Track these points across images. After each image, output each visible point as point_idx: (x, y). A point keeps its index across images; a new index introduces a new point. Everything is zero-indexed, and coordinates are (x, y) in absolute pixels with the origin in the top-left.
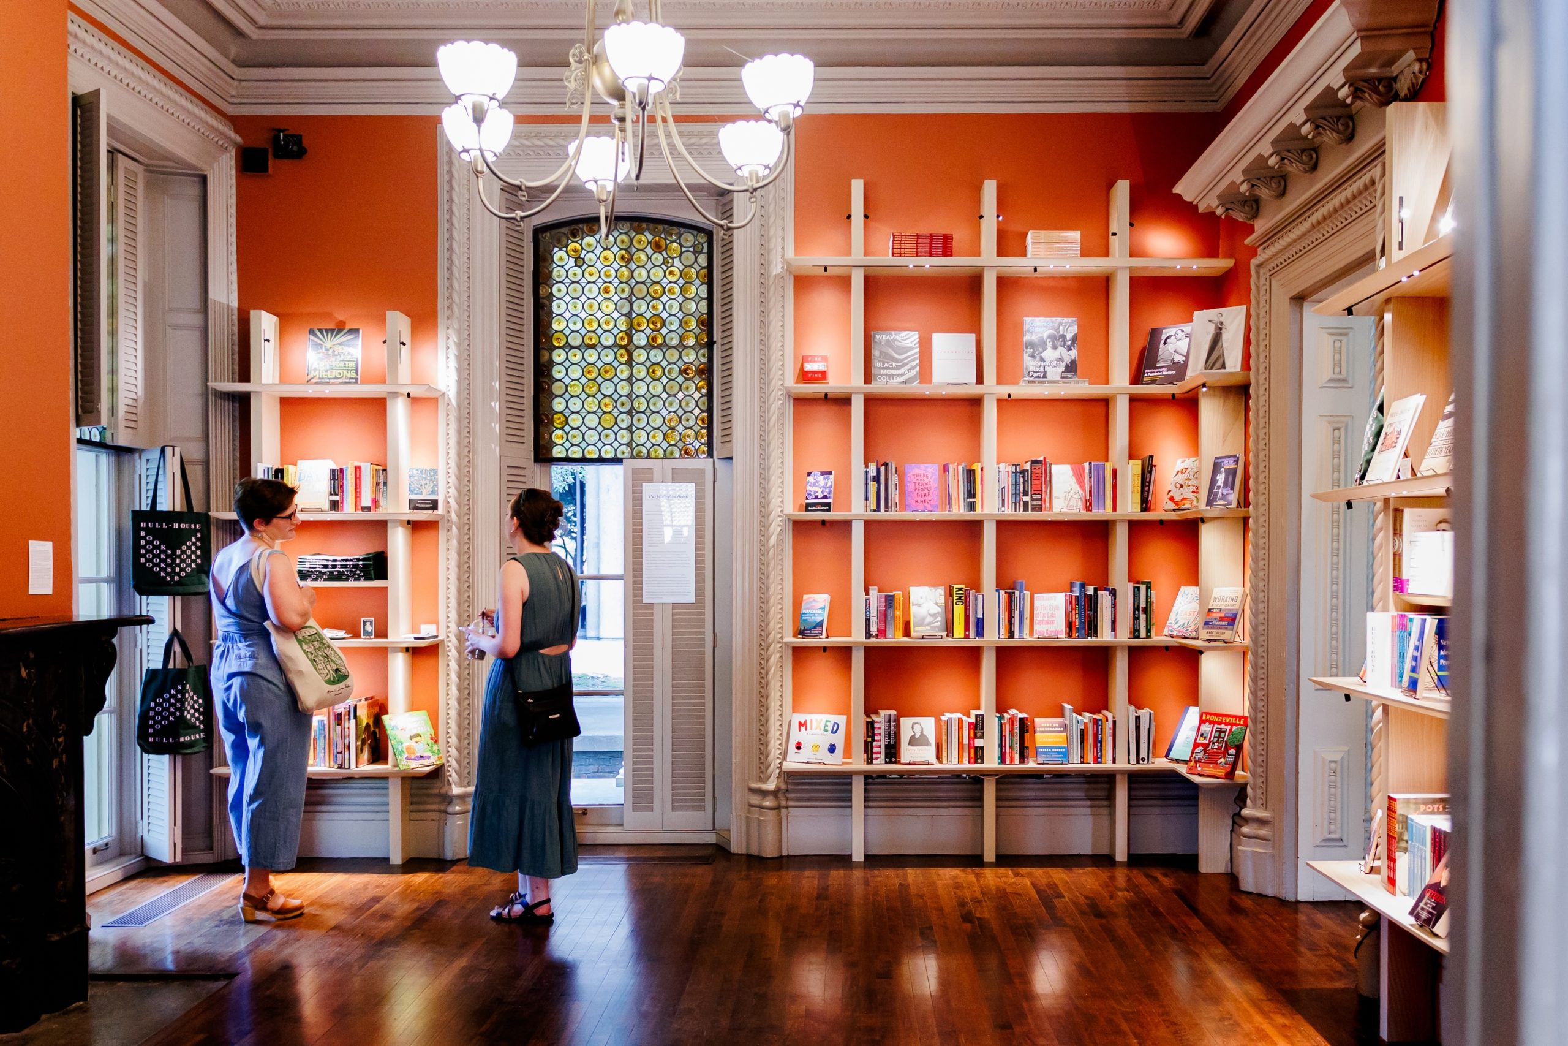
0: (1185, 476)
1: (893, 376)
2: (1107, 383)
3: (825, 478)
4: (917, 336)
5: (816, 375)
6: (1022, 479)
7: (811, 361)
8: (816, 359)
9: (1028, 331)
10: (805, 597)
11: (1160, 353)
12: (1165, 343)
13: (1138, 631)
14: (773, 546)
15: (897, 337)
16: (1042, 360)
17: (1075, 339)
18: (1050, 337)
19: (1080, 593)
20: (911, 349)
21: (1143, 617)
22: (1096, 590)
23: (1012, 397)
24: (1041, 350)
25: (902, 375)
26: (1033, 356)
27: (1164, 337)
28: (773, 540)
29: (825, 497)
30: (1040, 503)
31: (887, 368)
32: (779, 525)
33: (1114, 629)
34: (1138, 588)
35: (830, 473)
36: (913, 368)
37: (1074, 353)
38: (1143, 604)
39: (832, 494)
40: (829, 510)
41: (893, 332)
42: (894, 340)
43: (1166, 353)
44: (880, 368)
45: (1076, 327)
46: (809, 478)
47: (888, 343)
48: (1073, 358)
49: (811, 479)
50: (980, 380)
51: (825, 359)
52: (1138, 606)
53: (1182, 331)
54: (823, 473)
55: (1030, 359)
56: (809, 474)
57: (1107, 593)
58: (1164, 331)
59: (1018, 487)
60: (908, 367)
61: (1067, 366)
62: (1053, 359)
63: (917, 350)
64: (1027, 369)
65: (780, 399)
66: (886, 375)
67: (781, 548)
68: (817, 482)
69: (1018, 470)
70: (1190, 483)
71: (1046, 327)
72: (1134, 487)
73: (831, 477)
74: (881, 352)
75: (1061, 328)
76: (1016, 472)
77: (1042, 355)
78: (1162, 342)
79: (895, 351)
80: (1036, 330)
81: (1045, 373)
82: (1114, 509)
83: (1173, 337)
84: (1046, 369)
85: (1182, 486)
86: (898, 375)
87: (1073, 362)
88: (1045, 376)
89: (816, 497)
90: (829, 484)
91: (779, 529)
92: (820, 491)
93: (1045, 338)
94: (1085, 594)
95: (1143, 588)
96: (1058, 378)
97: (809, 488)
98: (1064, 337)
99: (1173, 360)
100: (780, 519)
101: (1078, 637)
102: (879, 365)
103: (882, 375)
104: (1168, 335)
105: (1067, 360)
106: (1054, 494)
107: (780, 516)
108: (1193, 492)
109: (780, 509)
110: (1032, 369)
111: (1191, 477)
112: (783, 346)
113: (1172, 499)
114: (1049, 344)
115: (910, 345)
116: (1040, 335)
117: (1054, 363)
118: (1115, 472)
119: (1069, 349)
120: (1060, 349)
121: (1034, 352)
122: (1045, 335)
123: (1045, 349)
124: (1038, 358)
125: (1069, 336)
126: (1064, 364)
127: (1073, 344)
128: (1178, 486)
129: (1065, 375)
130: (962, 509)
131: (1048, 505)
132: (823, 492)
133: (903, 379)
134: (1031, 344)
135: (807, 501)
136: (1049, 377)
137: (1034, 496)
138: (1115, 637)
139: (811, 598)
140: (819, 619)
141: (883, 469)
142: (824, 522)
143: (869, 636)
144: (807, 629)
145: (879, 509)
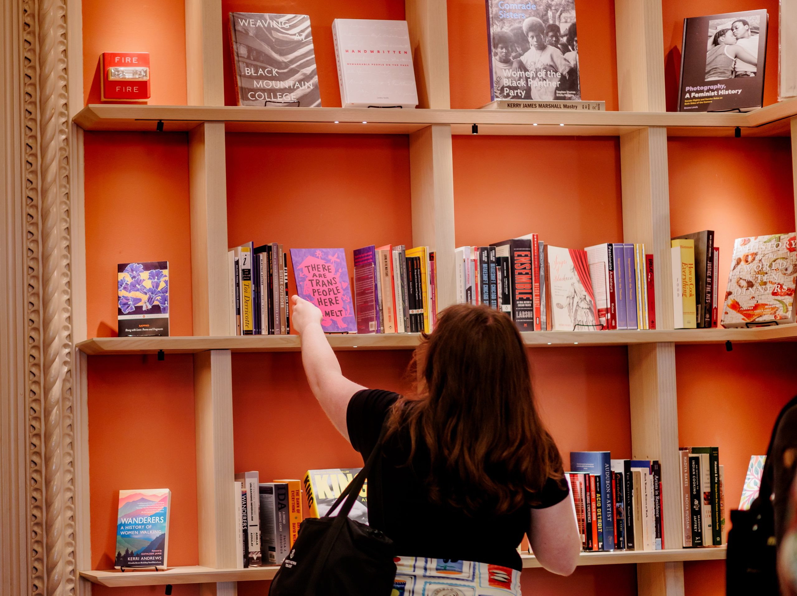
0: (754, 266)
1: (273, 92)
2: (615, 107)
3: (152, 277)
4: (308, 23)
5: (129, 89)
6: (499, 274)
7: (120, 64)
8: (128, 59)
9: (497, 17)
10: (123, 494)
11: (708, 60)
12: (716, 43)
13: (700, 534)
14: (58, 402)
15: (274, 24)
16: (522, 67)
17: (573, 32)
18: (533, 28)
19: (604, 471)
20: (300, 44)
21: (706, 509)
22: (628, 465)
23: (481, 131)
24: (519, 50)
25: (290, 90)
26: (506, 61)
27: (712, 32)
28: (56, 391)
29: (156, 309)
30: (529, 315)
31: (262, 78)
32: (65, 363)
33: (659, 533)
34: (697, 460)
35: (163, 266)
36: (307, 78)
37: (572, 57)
38: (705, 487)
39: (167, 304)
40: (164, 333)
41: (267, 15)
42: (269, 29)
43: (720, 63)
44: (251, 77)
45: (573, 13)
46: (121, 276)
47: (261, 34)
48: (572, 64)
49: (125, 277)
50: (423, 103)
51: (144, 60)
52: (698, 491)
53: (745, 23)
54: (147, 267)
55: (501, 65)
56: (121, 268)
57: (647, 470)
58: (711, 23)
59: (493, 288)
60: (298, 76)
61: (563, 77)
62: (539, 66)
63: (311, 46)
64: (498, 82)
65: (61, 132)
66: (263, 90)
67: (68, 404)
68: (139, 282)
69: (493, 258)
70: (765, 279)
71: (525, 11)
72: (684, 285)
73: (166, 272)
74: (250, 50)
75: (550, 14)
76: (489, 262)
77: (522, 58)
78: (710, 41)
79: (273, 48)
80: (510, 15)
81: (528, 90)
82: (652, 324)
83: (730, 33)
84: (531, 83)
85: (750, 284)
86: (284, 91)
87: (573, 72)
88: (528, 96)
89: (139, 310)
90: (162, 285)
91: (66, 369)
92: (145, 298)
93: (525, 29)
94: (612, 473)
95: (704, 459)
96: (549, 98)
97: (122, 293)
98: (555, 29)
99: (734, 71)
100: (67, 350)
101: (603, 549)
102: (249, 71)
103: (256, 90)
104: (720, 28)
105: (563, 69)
106: (555, 300)
107: (66, 346)
108: (774, 294)
109: (66, 333)
110: (506, 82)
111: (766, 268)
112: (65, 35)
113: (735, 306)
114: (533, 41)
115: (296, 38)
116: (516, 25)
117: (542, 74)
118: (650, 260)
119: (565, 50)
120: (551, 49)
121: (507, 54)
122: (525, 25)
123: (526, 50)
124: (515, 65)
125: (564, 28)
126: (558, 75)
127: (570, 41)
128: (744, 284)
129: (560, 93)
130: (401, 329)
131: (543, 318)
132: (150, 300)
133: (292, 97)
134: (503, 40)
135: (121, 318)
136: (536, 97)
137: (520, 304)
138: (663, 548)
139: (136, 495)
140: (155, 534)
141: (263, 256)
142: (161, 354)
143: (248, 561)
144: (127, 554)
145: (258, 331)
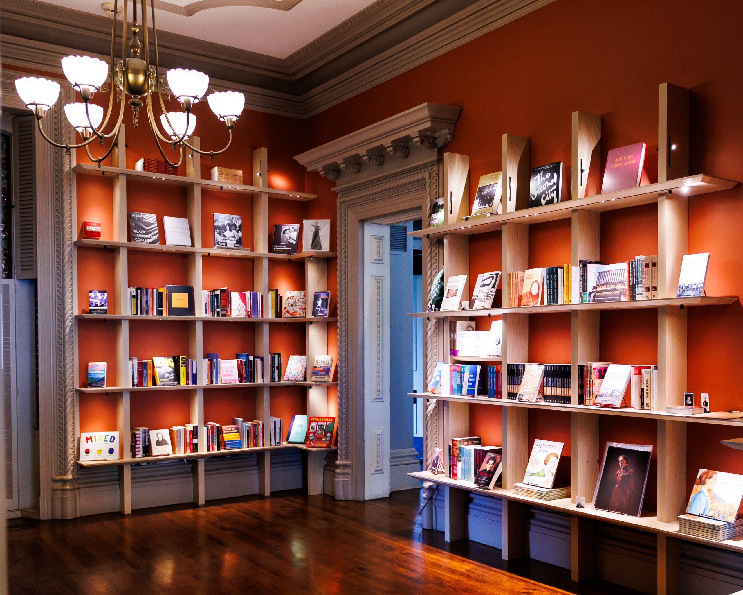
0: (293, 300)
1: (144, 238)
2: (252, 250)
3: (102, 295)
4: (155, 217)
5: (94, 234)
6: (216, 299)
7: (90, 225)
8: (93, 224)
9: (217, 220)
10: (90, 364)
11: (281, 238)
12: (284, 233)
13: (275, 378)
14: (68, 334)
15: (144, 217)
16: (224, 236)
17: (240, 226)
18: (228, 224)
19: (246, 359)
20: (152, 224)
21: (277, 371)
22: (254, 358)
23: (211, 255)
24: (224, 231)
25: (149, 238)
26: (219, 234)
27: (283, 230)
28: (67, 330)
29: (102, 305)
30: (225, 312)
31: (141, 234)
32: (70, 322)
33: (263, 378)
34: (274, 357)
35: (105, 292)
36: (155, 235)
37: (240, 234)
38: (276, 365)
39: (107, 304)
40: (106, 313)
41: (141, 213)
42: (142, 218)
43: (285, 239)
44: (136, 233)
45: (241, 221)
46: (90, 294)
47: (139, 219)
48: (240, 236)
49: (92, 295)
50: (193, 245)
51: (99, 225)
52: (274, 365)
53: (293, 228)
54: (99, 292)
55: (218, 235)
56: (91, 292)
57: (259, 359)
58: (283, 227)
59: (214, 303)
60: (152, 234)
61: (237, 241)
62: (230, 236)
63: (156, 225)
64: (217, 240)
65: (69, 246)
66: (140, 238)
67: (71, 335)
68: (97, 297)
69: (214, 294)
70: (297, 304)
71: (226, 219)
72: (272, 305)
73: (106, 294)
74: (136, 224)
75: (233, 220)
76: (213, 295)
77: (225, 233)
78: (282, 232)
79: (143, 224)
80: (221, 220)
81: (226, 243)
82: (262, 316)
83: (288, 230)
84: (227, 241)
85: (292, 306)
86: (147, 238)
87: (240, 238)
88: (226, 245)
89: (97, 306)
90: (105, 298)
91: (70, 324)
92: (99, 302)
93: (225, 225)
94: (249, 360)
95: (277, 356)
96: (233, 246)
97: (91, 300)
98: (235, 225)
99: (289, 242)
100: (71, 317)
101: (246, 382)
102: (135, 231)
103: (138, 237)
104: (285, 229)
105: (237, 238)
106: (232, 308)
107: (71, 316)
108: (300, 309)
109: (71, 312)
110: (219, 240)
111: (297, 301)
112: (71, 215)
113: (288, 312)
114: (228, 228)
115: (151, 222)
116: (223, 223)
117: (231, 239)
118: (262, 297)
119: (238, 232)
120: (233, 231)
121: (220, 232)
122: (226, 224)
123: (226, 231)
124: (222, 235)
125: (238, 225)
126: (236, 239)
127: (240, 229)
128: (290, 305)
129: (236, 245)
131: (229, 313)
132: (101, 303)
133: (150, 241)
134: (218, 227)
135: (90, 308)
136: (229, 246)
137: (223, 309)
138: (264, 382)
139: (94, 364)
140: (101, 376)
141: (139, 291)
142: (105, 320)
143: (134, 385)
144: (92, 383)
145: (137, 314)
